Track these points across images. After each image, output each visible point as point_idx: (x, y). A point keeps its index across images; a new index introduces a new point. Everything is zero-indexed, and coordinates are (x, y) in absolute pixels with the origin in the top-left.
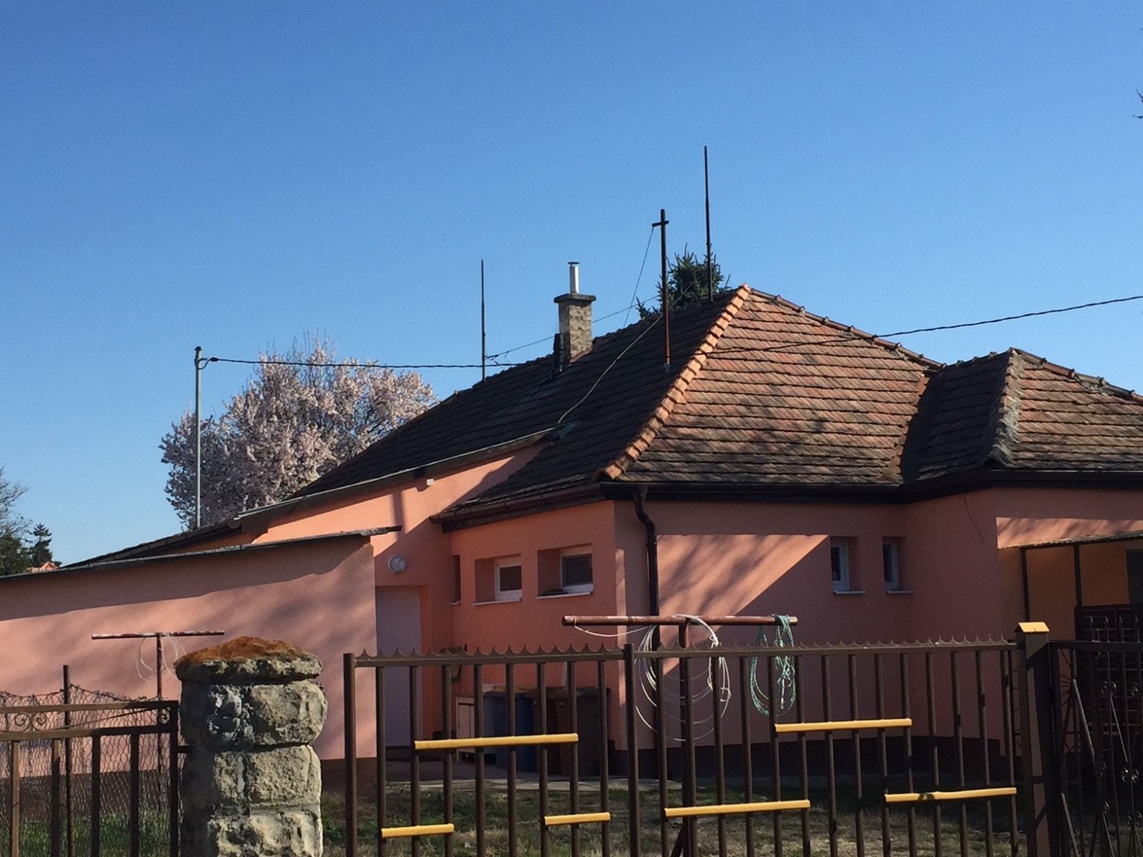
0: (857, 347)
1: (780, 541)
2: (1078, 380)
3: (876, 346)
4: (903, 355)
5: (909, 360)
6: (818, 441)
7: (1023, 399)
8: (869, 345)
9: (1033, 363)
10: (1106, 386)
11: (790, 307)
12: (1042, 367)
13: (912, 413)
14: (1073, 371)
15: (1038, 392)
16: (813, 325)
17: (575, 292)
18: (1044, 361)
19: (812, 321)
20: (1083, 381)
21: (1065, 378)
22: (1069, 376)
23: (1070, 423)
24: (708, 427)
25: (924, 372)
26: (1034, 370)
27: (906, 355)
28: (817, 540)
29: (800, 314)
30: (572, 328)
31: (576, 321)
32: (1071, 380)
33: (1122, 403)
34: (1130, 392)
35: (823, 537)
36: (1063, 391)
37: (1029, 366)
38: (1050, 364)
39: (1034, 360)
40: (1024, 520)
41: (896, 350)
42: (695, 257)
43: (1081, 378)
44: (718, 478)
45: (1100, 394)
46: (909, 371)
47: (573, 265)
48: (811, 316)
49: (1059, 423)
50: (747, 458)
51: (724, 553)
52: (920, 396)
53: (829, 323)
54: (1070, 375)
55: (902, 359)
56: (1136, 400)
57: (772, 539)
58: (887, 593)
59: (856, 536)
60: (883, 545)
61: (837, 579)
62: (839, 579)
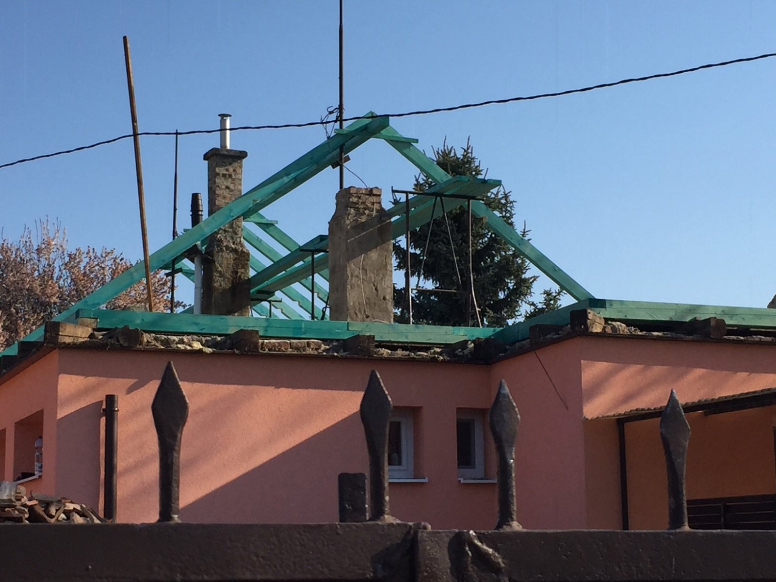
17: (225, 146)
30: (218, 186)
31: (223, 179)
42: (454, 149)
47: (225, 118)
58: (462, 482)
59: (421, 406)
60: (457, 419)
61: (397, 464)
62: (400, 464)
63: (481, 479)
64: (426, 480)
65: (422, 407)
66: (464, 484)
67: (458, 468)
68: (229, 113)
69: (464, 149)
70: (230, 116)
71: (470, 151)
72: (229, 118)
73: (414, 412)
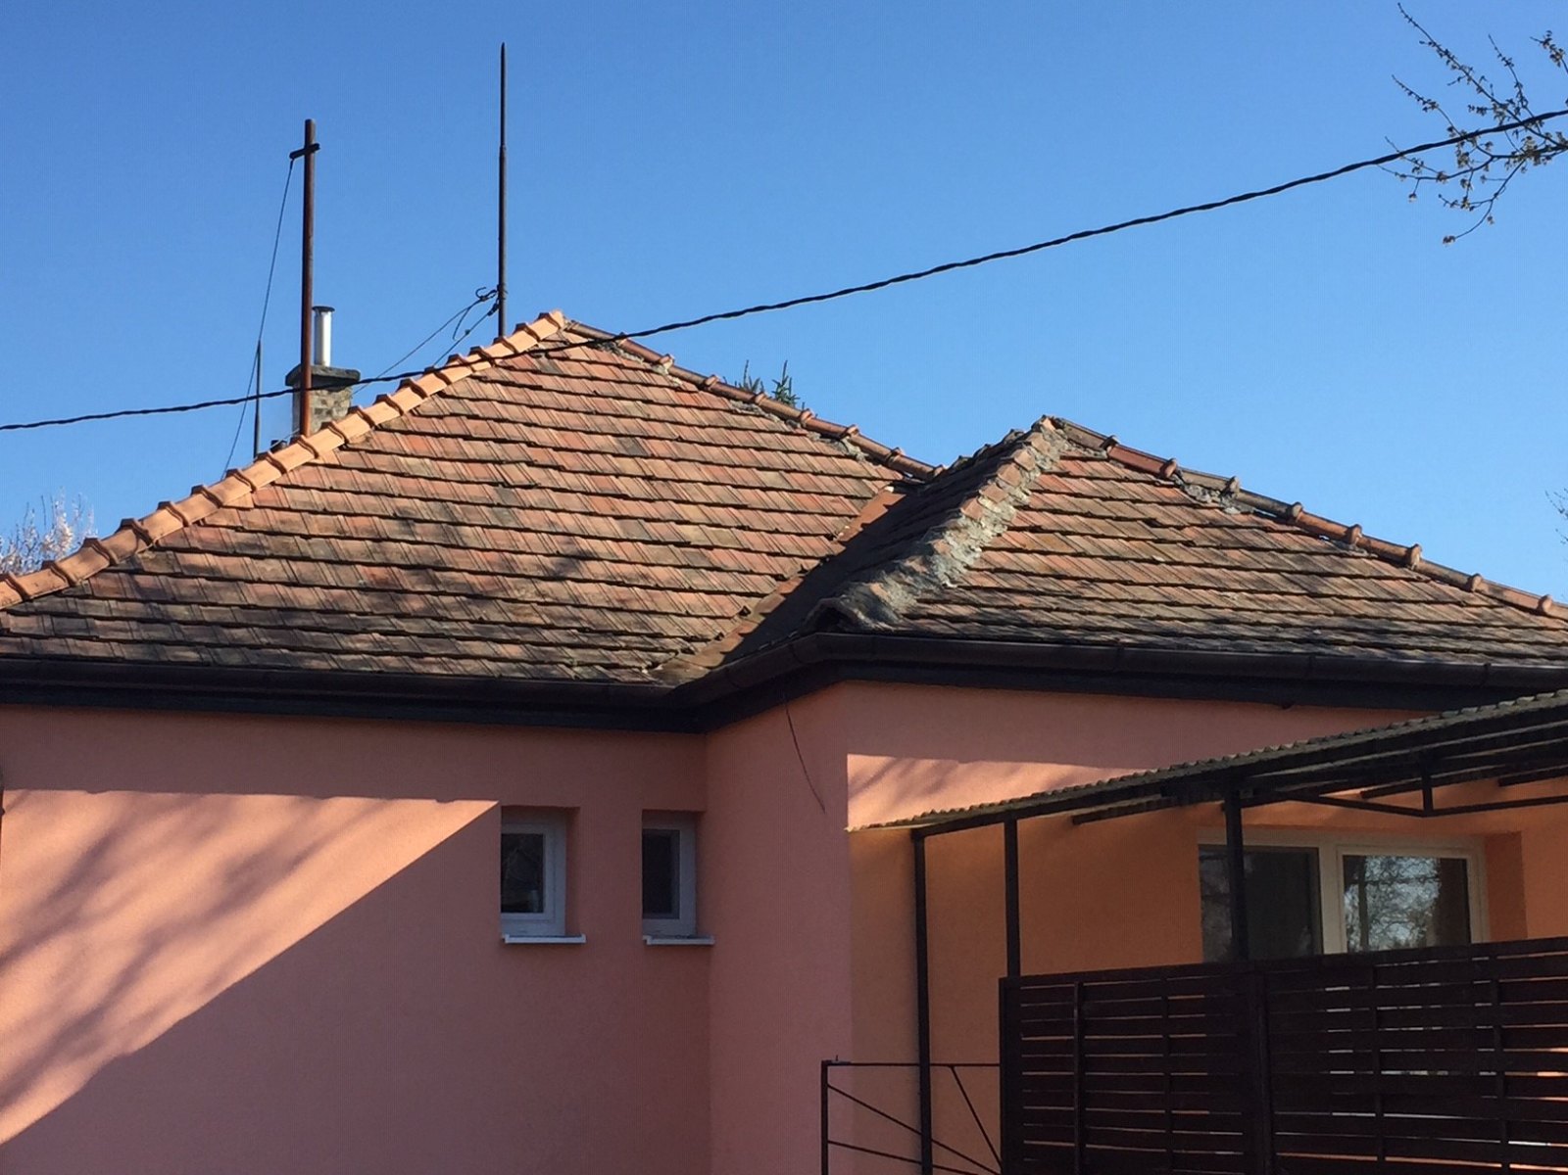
0: (758, 431)
1: (366, 814)
2: (1179, 482)
3: (804, 432)
4: (858, 449)
5: (867, 459)
6: (543, 596)
7: (1025, 508)
8: (787, 428)
9: (1085, 447)
10: (1240, 495)
11: (639, 355)
12: (1104, 454)
13: (823, 555)
14: (1170, 463)
15: (1072, 499)
16: (677, 389)
17: (321, 363)
18: (1110, 442)
19: (678, 382)
20: (1189, 484)
21: (1153, 478)
22: (1162, 475)
23: (1118, 559)
24: (272, 557)
25: (894, 483)
26: (1085, 459)
27: (864, 449)
28: (466, 812)
29: (659, 369)
31: (316, 417)
32: (1162, 482)
33: (1267, 530)
34: (1290, 507)
35: (485, 806)
36: (1135, 501)
37: (1075, 452)
38: (1122, 448)
39: (1089, 440)
40: (926, 764)
41: (844, 440)
43: (1186, 477)
44: (191, 655)
45: (1221, 509)
46: (858, 478)
47: (322, 313)
48: (682, 373)
49: (1091, 557)
50: (325, 621)
51: (206, 834)
52: (863, 525)
53: (714, 385)
54: (1161, 472)
55: (854, 458)
56: (1301, 524)
57: (341, 807)
58: (649, 943)
59: (577, 805)
60: (644, 830)
61: (536, 910)
62: (541, 910)
63: (689, 937)
64: (582, 939)
65: (579, 808)
66: (653, 945)
67: (643, 917)
68: (329, 306)
69: (779, 384)
70: (331, 310)
71: (786, 385)
72: (330, 313)
73: (567, 816)
